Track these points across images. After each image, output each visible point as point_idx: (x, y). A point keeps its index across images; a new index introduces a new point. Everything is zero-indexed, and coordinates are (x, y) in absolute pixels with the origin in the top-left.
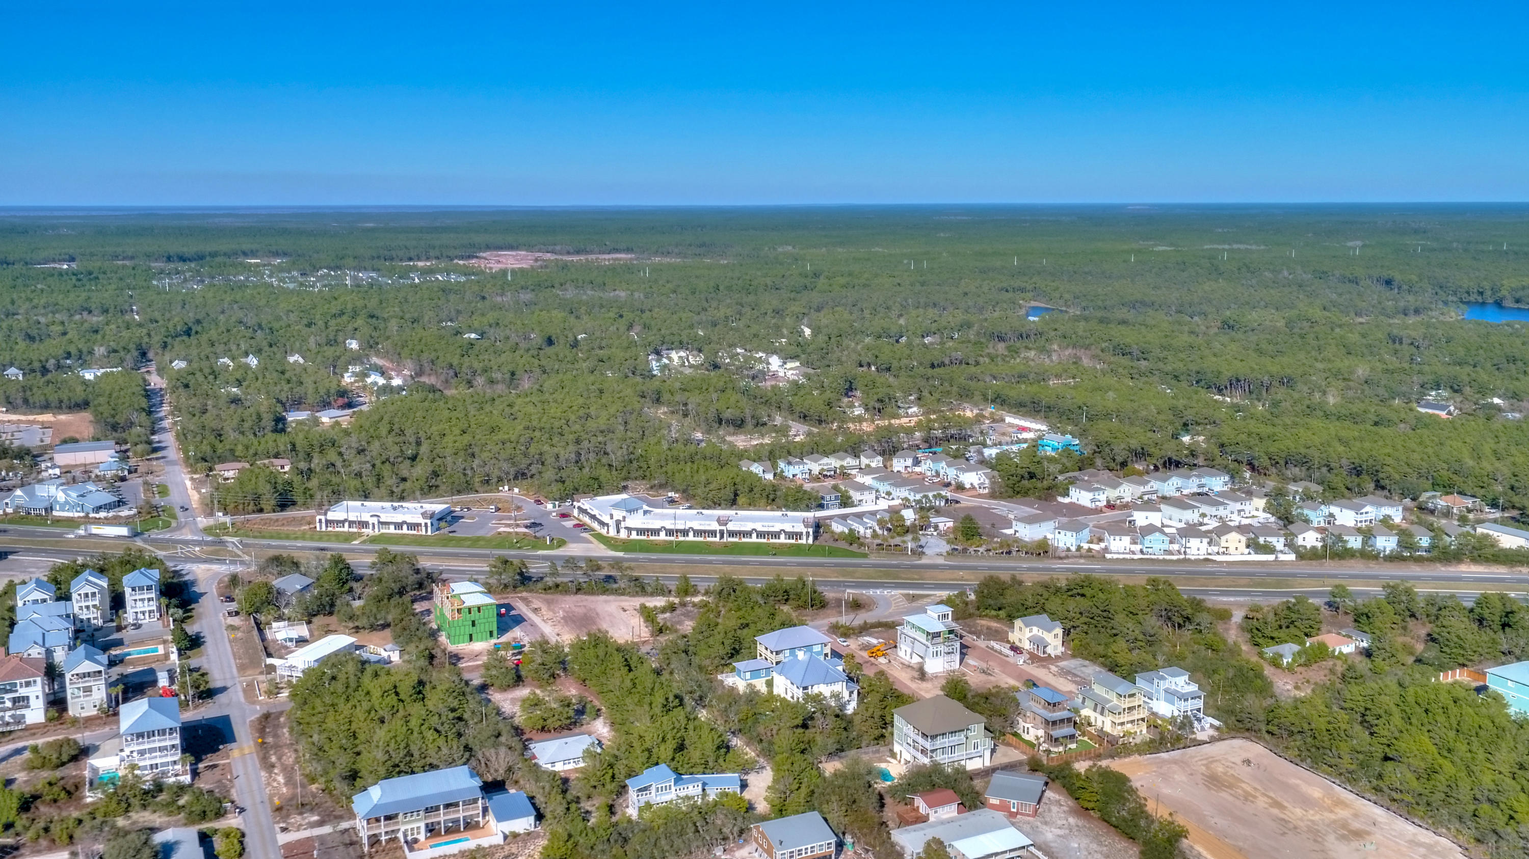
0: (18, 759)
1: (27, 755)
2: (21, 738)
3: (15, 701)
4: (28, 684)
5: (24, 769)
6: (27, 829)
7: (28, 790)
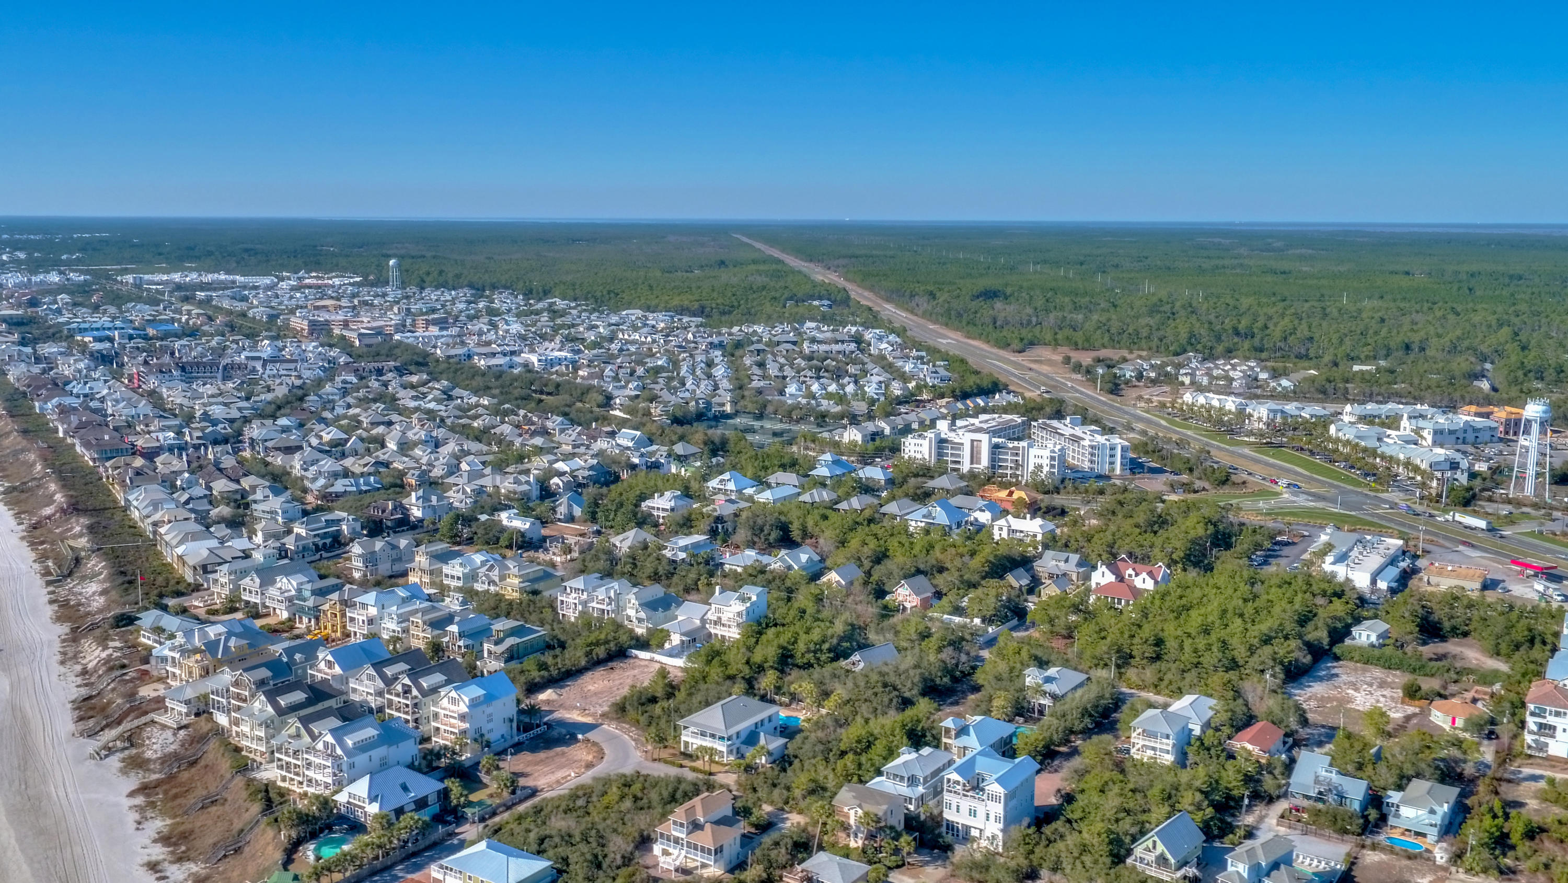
0: (1534, 785)
1: (1542, 784)
2: (1540, 766)
3: (1541, 726)
4: (1558, 714)
5: (1536, 798)
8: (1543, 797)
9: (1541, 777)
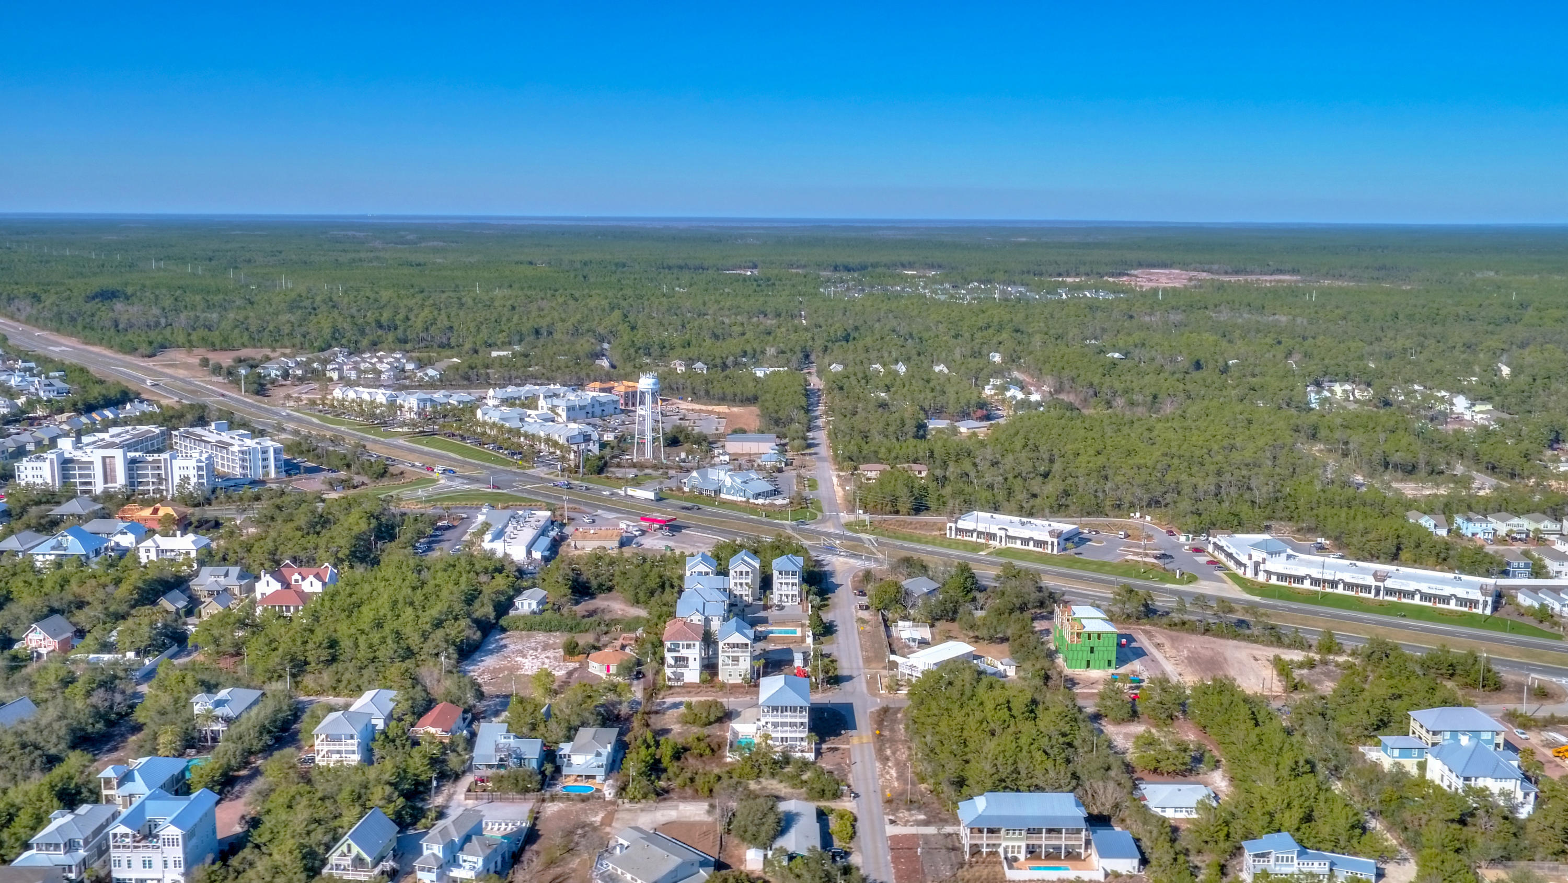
0: (675, 713)
1: (683, 709)
2: (678, 694)
3: (677, 659)
4: (688, 646)
5: (679, 722)
6: (677, 776)
7: (680, 741)
8: (684, 721)
9: (681, 703)
